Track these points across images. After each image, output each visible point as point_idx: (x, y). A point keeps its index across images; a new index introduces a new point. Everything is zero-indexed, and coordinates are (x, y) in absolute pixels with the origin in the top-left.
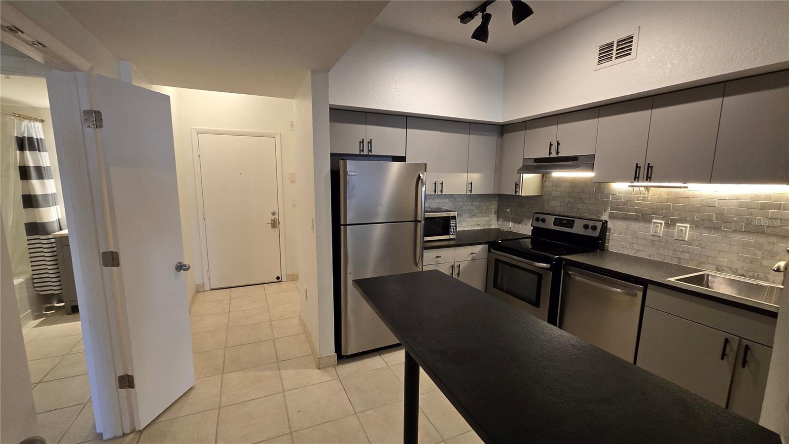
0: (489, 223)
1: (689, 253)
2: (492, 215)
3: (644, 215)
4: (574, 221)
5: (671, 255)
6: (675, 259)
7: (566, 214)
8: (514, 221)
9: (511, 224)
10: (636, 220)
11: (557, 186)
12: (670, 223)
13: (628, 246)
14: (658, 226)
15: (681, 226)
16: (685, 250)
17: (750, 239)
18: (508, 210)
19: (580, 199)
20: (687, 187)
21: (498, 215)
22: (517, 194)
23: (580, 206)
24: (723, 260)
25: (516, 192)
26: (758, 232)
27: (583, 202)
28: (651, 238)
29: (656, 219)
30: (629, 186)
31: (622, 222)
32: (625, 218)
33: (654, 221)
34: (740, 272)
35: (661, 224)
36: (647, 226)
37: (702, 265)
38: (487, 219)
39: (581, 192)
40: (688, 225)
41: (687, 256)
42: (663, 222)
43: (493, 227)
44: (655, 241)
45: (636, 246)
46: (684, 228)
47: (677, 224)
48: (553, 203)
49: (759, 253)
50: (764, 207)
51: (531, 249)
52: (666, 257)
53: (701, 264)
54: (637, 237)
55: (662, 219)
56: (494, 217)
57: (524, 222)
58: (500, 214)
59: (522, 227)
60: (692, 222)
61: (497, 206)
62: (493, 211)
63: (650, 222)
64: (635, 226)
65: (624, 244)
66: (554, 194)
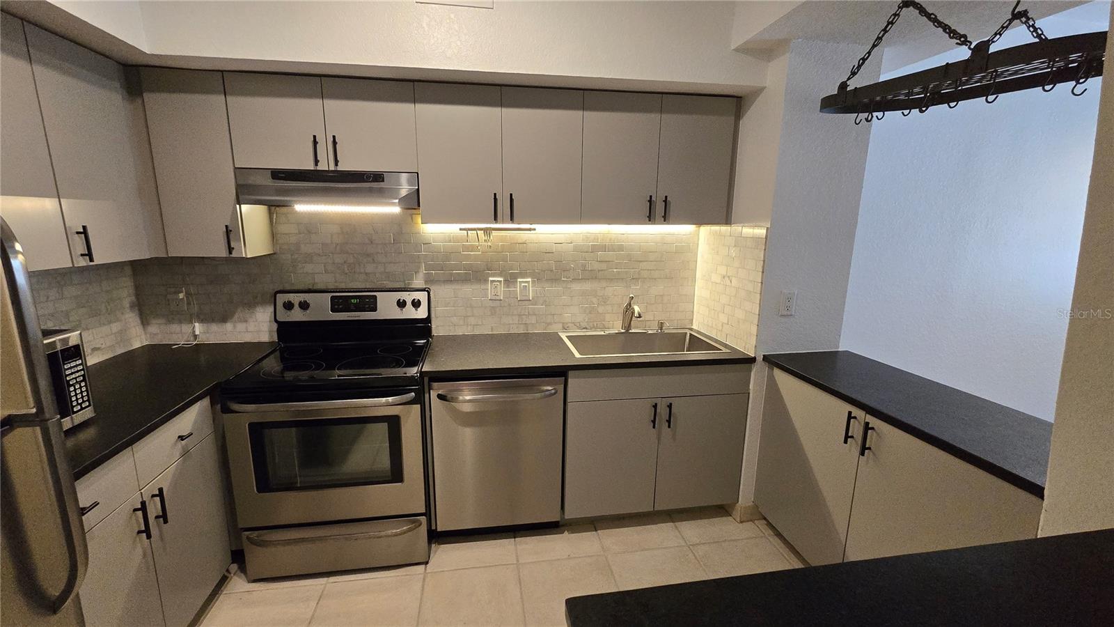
0: (122, 335)
1: (535, 315)
2: (127, 316)
3: (475, 274)
4: (375, 297)
5: (517, 322)
6: (522, 326)
7: (343, 286)
8: (205, 318)
9: (198, 328)
10: (466, 280)
11: (309, 232)
12: (510, 280)
13: (461, 322)
14: (495, 286)
15: (523, 282)
16: (531, 313)
17: (587, 286)
18: (181, 296)
19: (368, 255)
20: (535, 229)
21: (139, 310)
22: (234, 254)
23: (370, 268)
24: (567, 317)
25: (230, 250)
26: (592, 278)
27: (373, 260)
28: (492, 304)
29: (494, 275)
30: (461, 229)
31: (447, 287)
32: (450, 280)
33: (491, 279)
34: (584, 325)
35: (500, 282)
36: (483, 287)
37: (550, 326)
38: (115, 327)
39: (367, 241)
40: (529, 280)
41: (533, 320)
42: (502, 279)
43: (137, 344)
44: (496, 308)
45: (472, 320)
46: (527, 284)
47: (519, 280)
48: (309, 268)
49: (595, 300)
50: (595, 249)
51: (283, 371)
52: (511, 326)
53: (548, 325)
54: (472, 307)
55: (500, 275)
56: (132, 318)
57: (236, 316)
58: (145, 310)
59: (235, 327)
60: (532, 275)
61: (132, 291)
62: (126, 303)
63: (486, 281)
64: (467, 290)
65: (455, 320)
66: (305, 249)
